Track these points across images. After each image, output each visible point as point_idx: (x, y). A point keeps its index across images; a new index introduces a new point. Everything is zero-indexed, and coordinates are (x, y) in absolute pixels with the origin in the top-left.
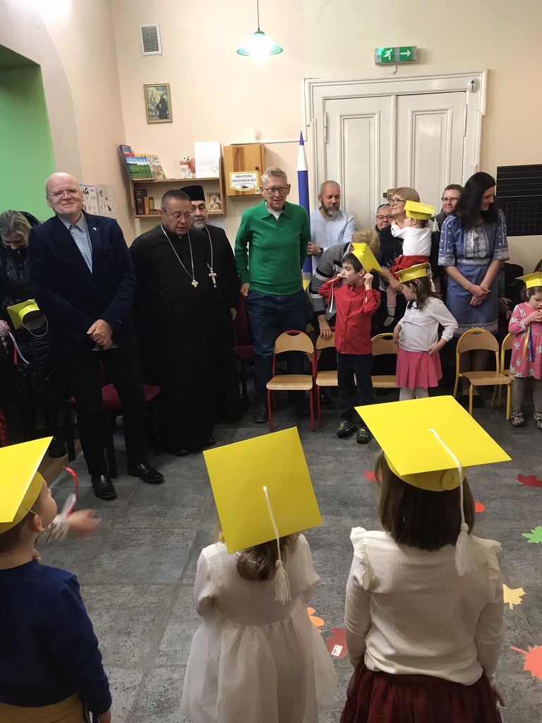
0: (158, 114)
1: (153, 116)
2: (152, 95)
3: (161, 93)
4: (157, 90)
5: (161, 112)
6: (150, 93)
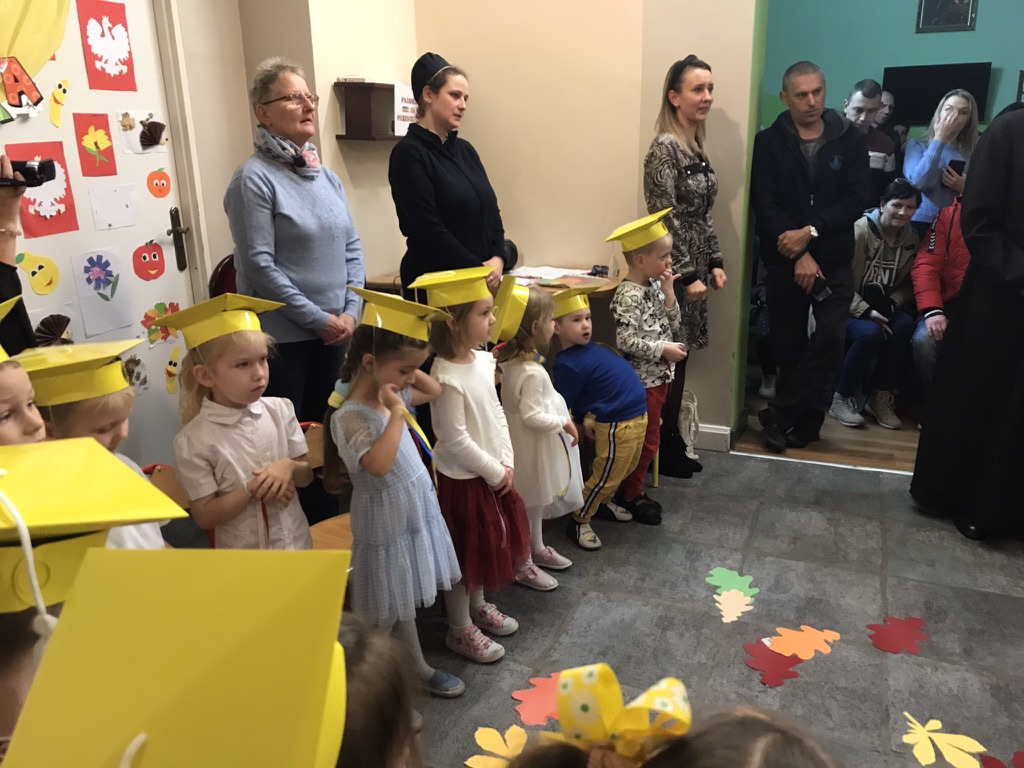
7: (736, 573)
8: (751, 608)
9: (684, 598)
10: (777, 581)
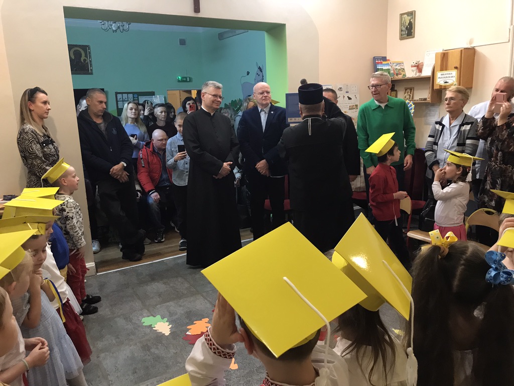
0: (407, 32)
1: (404, 34)
2: (405, 20)
3: (409, 18)
4: (408, 16)
5: (408, 31)
6: (404, 19)
7: (151, 317)
8: (171, 326)
9: (143, 335)
10: (170, 312)
